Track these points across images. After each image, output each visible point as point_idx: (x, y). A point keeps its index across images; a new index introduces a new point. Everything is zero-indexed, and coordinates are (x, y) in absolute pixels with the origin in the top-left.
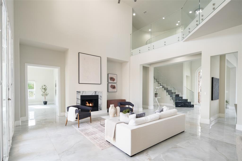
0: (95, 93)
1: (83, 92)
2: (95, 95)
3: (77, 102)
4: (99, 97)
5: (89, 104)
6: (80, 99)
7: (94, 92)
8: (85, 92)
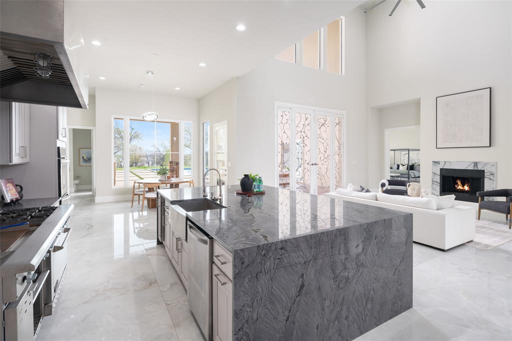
0: (473, 165)
1: (445, 162)
2: (476, 169)
3: (433, 179)
4: (485, 174)
5: (463, 186)
6: (439, 174)
7: (471, 163)
8: (450, 162)
